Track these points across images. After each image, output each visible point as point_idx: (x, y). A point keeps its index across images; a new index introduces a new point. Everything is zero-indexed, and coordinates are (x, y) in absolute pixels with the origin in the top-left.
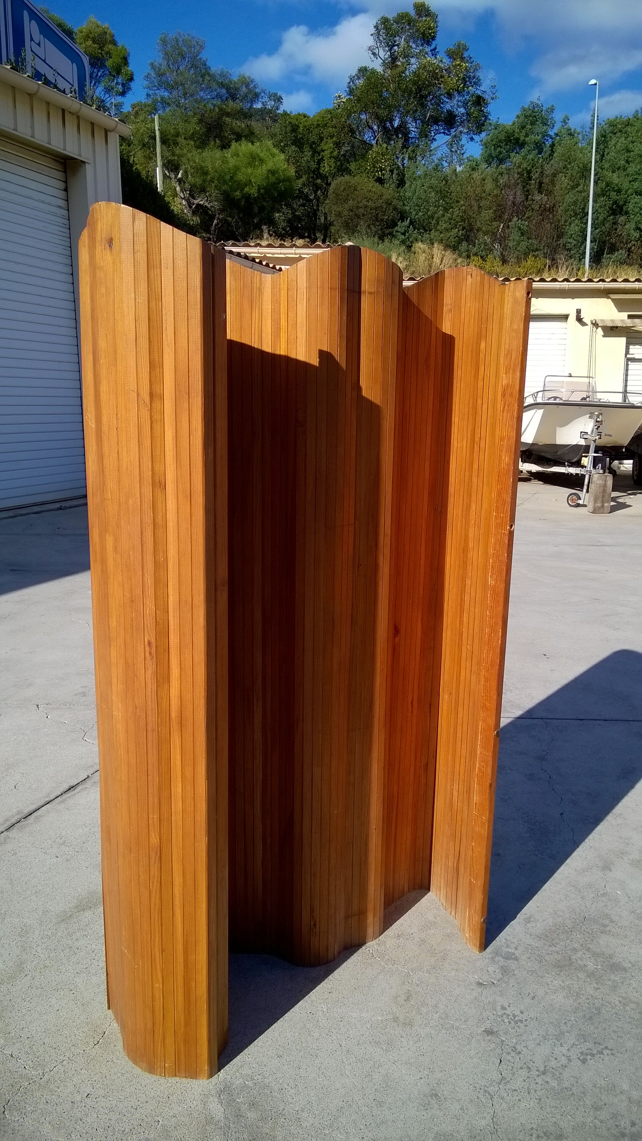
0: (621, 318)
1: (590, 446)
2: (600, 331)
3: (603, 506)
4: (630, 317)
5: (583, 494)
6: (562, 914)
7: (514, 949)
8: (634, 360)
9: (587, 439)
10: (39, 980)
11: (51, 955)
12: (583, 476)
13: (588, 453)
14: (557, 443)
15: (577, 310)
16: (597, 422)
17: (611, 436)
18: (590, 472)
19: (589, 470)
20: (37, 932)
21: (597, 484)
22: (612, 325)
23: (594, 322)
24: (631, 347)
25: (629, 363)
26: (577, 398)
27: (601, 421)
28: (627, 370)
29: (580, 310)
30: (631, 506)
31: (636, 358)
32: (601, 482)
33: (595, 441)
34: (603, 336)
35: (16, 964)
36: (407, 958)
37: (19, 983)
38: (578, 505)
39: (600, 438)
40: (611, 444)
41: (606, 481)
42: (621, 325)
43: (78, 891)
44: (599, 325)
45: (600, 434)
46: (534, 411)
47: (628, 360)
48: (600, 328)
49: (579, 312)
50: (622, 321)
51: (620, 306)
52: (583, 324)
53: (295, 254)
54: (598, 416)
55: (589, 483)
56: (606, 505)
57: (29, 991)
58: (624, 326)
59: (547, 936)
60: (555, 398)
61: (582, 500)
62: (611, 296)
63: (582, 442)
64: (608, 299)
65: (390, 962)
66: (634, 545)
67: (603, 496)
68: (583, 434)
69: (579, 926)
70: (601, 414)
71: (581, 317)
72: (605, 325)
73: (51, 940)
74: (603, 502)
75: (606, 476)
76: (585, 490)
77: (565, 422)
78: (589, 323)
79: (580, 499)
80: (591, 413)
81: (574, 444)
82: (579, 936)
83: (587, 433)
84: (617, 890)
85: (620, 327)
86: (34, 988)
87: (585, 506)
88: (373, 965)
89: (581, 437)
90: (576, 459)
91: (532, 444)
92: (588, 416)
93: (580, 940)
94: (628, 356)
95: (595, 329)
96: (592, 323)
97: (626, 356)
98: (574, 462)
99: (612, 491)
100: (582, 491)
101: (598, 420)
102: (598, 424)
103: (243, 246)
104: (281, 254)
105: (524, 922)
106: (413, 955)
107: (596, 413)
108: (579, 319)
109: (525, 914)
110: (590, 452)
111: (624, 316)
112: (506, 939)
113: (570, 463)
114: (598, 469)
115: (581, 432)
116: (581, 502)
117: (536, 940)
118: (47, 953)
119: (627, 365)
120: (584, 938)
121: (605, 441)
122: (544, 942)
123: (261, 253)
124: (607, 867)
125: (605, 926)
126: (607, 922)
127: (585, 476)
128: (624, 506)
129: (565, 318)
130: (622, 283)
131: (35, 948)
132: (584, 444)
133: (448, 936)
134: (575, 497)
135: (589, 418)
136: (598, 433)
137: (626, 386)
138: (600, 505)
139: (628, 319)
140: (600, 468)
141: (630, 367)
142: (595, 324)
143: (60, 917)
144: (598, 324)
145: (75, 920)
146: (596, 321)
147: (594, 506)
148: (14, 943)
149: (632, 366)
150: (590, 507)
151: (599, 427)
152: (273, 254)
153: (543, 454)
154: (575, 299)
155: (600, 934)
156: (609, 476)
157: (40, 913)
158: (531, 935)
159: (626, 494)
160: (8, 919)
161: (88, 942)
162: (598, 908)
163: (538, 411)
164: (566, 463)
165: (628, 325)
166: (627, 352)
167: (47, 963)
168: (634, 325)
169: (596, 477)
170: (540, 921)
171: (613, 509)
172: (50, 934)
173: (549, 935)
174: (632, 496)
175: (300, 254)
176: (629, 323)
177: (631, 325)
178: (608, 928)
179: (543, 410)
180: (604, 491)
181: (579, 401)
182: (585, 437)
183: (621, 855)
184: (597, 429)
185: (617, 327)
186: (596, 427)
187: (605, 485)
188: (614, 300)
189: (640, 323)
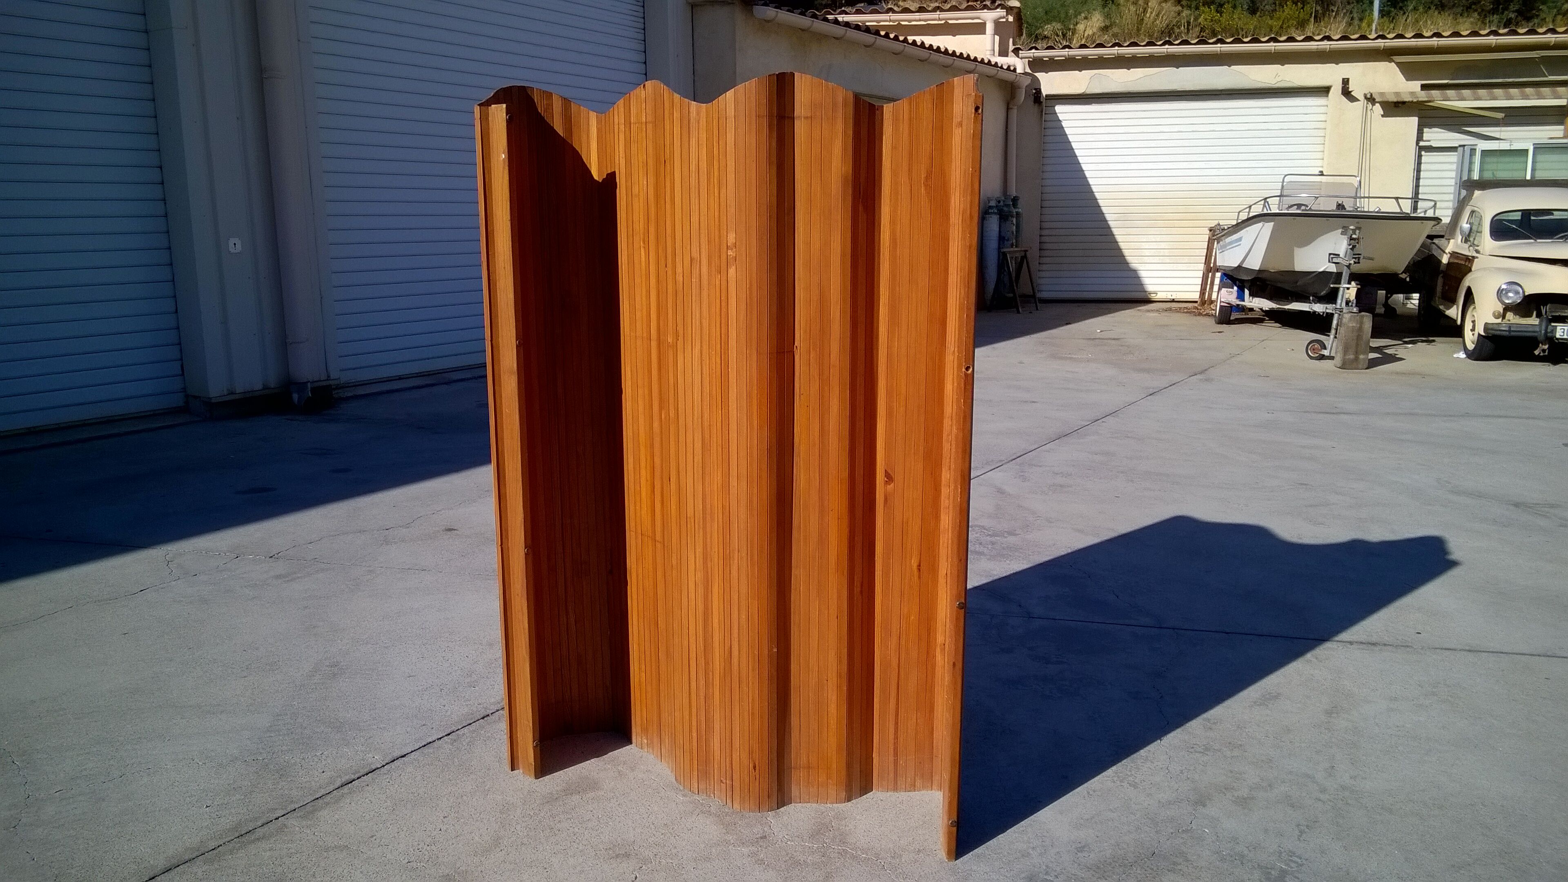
0: (1410, 89)
1: (1342, 273)
2: (1378, 109)
3: (1356, 359)
4: (1424, 87)
5: (1328, 340)
6: (1125, 846)
7: (1053, 877)
8: (1430, 149)
9: (1338, 263)
10: (514, 856)
11: (531, 834)
12: (1330, 316)
13: (1340, 283)
14: (1296, 270)
15: (1343, 79)
16: (1351, 239)
17: (1372, 259)
18: (1341, 310)
19: (1338, 307)
20: (519, 811)
21: (1348, 327)
22: (1395, 100)
23: (1369, 96)
24: (1425, 130)
25: (1423, 153)
26: (1329, 206)
27: (1358, 239)
28: (1419, 163)
29: (1348, 79)
30: (1404, 359)
31: (1434, 146)
32: (1354, 325)
33: (1349, 266)
34: (1383, 116)
35: (493, 838)
36: (922, 874)
37: (493, 857)
38: (1322, 357)
39: (1359, 263)
40: (1378, 270)
41: (1361, 323)
42: (1411, 100)
43: (569, 775)
44: (1377, 100)
45: (1357, 258)
46: (1260, 224)
47: (1421, 148)
48: (1377, 105)
49: (1346, 82)
50: (1412, 93)
51: (1409, 72)
52: (1352, 99)
53: (940, 19)
54: (1354, 231)
55: (1337, 325)
56: (1362, 357)
57: (502, 865)
58: (1415, 100)
59: (1098, 868)
60: (1299, 206)
61: (1328, 350)
62: (1394, 58)
63: (1333, 268)
64: (1390, 62)
65: (901, 876)
66: (1388, 414)
67: (1357, 345)
68: (1333, 257)
69: (1143, 861)
70: (1359, 228)
71: (1350, 90)
72: (1386, 100)
73: (532, 820)
74: (1357, 353)
75: (1363, 317)
76: (1332, 337)
77: (1307, 240)
78: (1361, 97)
79: (1325, 348)
80: (1344, 227)
81: (1321, 270)
82: (1139, 872)
83: (1339, 255)
84: (1205, 828)
85: (1409, 102)
86: (508, 863)
87: (1331, 358)
88: (881, 876)
89: (1329, 262)
90: (1324, 292)
91: (1259, 270)
92: (1340, 231)
93: (1138, 876)
94: (1422, 144)
95: (1370, 106)
96: (1366, 98)
97: (1417, 144)
98: (1322, 296)
99: (1372, 337)
100: (1329, 336)
101: (1354, 236)
102: (1353, 242)
103: (871, 13)
104: (920, 20)
105: (1075, 851)
106: (930, 871)
107: (1352, 227)
108: (1346, 93)
109: (1080, 843)
110: (1342, 282)
111: (1415, 86)
112: (1047, 866)
113: (1316, 297)
114: (1352, 306)
115: (1330, 254)
116: (1326, 353)
117: (1084, 870)
118: (526, 831)
119: (1420, 156)
120: (1146, 875)
121: (1364, 267)
122: (1094, 873)
123: (894, 21)
124: (1201, 801)
125: (1175, 863)
126: (1180, 860)
127: (1332, 315)
128: (1393, 359)
129: (1324, 91)
130: (1413, 40)
131: (514, 825)
132: (1335, 271)
133: (978, 856)
134: (1317, 346)
135: (1341, 234)
136: (1354, 255)
137: (1417, 186)
138: (1352, 357)
139: (1422, 90)
140: (1354, 305)
141: (1424, 159)
142: (1371, 99)
143: (546, 798)
144: (1374, 99)
145: (561, 803)
146: (1371, 95)
147: (1344, 359)
148: (494, 819)
149: (1426, 157)
150: (1338, 360)
151: (1354, 247)
152: (910, 21)
153: (1279, 285)
154: (1341, 65)
155: (1167, 872)
156: (1367, 316)
157: (525, 793)
158: (1079, 865)
159: (1401, 342)
160: (491, 796)
161: (571, 825)
162: (1173, 845)
163: (1267, 224)
164: (1311, 298)
165: (1420, 99)
166: (1420, 137)
167: (525, 840)
168: (1429, 99)
169: (1347, 317)
170: (1096, 851)
171: (1373, 363)
172: (532, 814)
173: (1102, 866)
174: (1410, 346)
175: (946, 19)
176: (1423, 96)
177: (1426, 99)
178: (1179, 867)
179: (1273, 223)
180: (1359, 338)
181: (1333, 211)
182: (1335, 260)
183: (1224, 790)
184: (1352, 249)
185: (1404, 103)
186: (1351, 247)
187: (1360, 329)
188: (1398, 64)
189: (1439, 95)
